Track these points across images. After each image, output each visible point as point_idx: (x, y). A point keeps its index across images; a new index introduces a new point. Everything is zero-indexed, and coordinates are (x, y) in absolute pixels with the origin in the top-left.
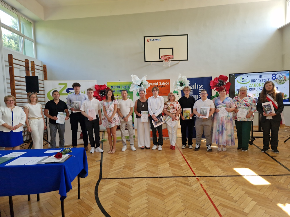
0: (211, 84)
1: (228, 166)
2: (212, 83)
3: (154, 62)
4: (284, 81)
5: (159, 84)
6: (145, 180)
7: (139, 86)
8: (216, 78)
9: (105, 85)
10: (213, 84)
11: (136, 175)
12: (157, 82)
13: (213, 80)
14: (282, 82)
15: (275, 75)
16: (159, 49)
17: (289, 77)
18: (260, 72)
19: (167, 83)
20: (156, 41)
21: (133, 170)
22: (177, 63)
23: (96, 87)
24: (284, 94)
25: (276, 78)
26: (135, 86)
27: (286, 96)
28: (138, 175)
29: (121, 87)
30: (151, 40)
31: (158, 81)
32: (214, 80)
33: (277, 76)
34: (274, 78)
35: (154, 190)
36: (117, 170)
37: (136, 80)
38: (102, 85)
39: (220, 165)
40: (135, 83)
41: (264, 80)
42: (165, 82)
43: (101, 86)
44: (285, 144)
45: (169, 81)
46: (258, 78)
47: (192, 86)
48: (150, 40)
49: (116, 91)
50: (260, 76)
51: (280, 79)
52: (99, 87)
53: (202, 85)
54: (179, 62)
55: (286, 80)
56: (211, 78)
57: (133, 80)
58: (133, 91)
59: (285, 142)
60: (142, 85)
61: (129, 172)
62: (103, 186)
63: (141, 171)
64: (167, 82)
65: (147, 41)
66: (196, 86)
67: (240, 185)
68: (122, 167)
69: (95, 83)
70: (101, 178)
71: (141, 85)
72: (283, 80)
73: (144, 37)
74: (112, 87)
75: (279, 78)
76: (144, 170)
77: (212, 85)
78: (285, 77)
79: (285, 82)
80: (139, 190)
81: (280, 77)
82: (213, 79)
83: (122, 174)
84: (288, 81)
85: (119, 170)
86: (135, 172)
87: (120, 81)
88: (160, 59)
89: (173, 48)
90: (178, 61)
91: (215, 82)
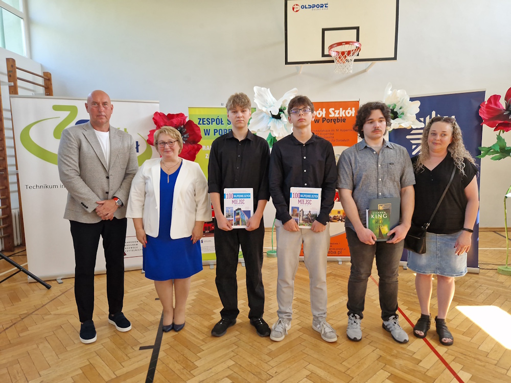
0: (483, 113)
2: (485, 111)
3: (309, 65)
5: (328, 113)
7: (274, 116)
8: (496, 98)
9: (181, 115)
10: (488, 113)
12: (324, 109)
13: (486, 103)
16: (324, 30)
19: (351, 112)
23: (157, 118)
26: (263, 118)
29: (225, 122)
30: (303, 7)
31: (327, 105)
32: (489, 100)
37: (265, 101)
38: (175, 113)
40: (264, 109)
42: (345, 109)
43: (170, 116)
45: (356, 104)
47: (422, 119)
48: (299, 8)
49: (212, 132)
52: (166, 120)
57: (257, 102)
58: (259, 130)
60: (282, 115)
65: (293, 9)
71: (279, 114)
74: (202, 120)
77: (485, 115)
88: (323, 55)
89: (357, 29)
91: (493, 106)
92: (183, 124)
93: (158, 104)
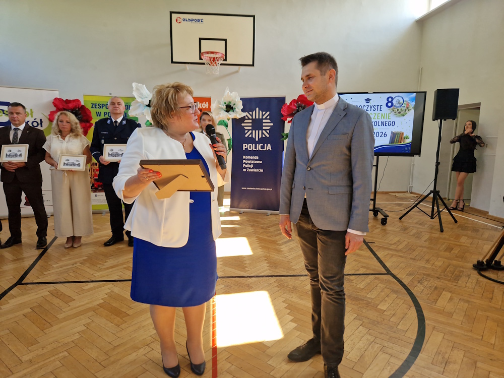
0: (284, 111)
1: (284, 259)
2: (286, 110)
3: (190, 65)
4: (405, 110)
6: (110, 285)
7: (147, 106)
8: (294, 101)
9: (78, 101)
10: (288, 111)
11: (98, 276)
13: (288, 104)
14: (402, 113)
15: (393, 99)
16: (200, 39)
17: (414, 103)
18: (367, 93)
19: (205, 105)
20: (194, 24)
21: (98, 266)
22: (237, 72)
23: (56, 103)
24: (404, 135)
25: (392, 104)
26: (139, 106)
27: (407, 138)
28: (102, 277)
30: (184, 20)
32: (291, 103)
33: (394, 102)
34: (390, 104)
35: (114, 305)
36: (67, 266)
37: (141, 94)
38: (71, 99)
39: (271, 256)
40: (139, 100)
41: (373, 108)
42: (201, 102)
43: (68, 101)
44: (402, 222)
45: (208, 100)
46: (364, 103)
47: (251, 113)
48: (181, 20)
49: (103, 114)
50: (368, 100)
51: (398, 107)
52: (64, 104)
53: (268, 113)
54: (239, 69)
55: (409, 109)
56: (284, 99)
57: (135, 94)
58: (136, 115)
59: (400, 218)
61: (88, 270)
62: (14, 297)
63: (114, 269)
64: (206, 103)
65: (177, 20)
66: (257, 114)
67: (285, 293)
68: (78, 262)
69: (57, 95)
70: (20, 282)
72: (405, 108)
73: (171, 13)
74: (94, 105)
75: (398, 105)
76: (122, 267)
77: (286, 112)
78: (408, 104)
79: (406, 113)
80: (84, 305)
81: (399, 103)
82: (288, 102)
83: (71, 274)
84: (412, 111)
85: (70, 266)
86: (100, 270)
87: (110, 94)
88: (201, 59)
89: (225, 40)
90: (237, 67)
91: (291, 107)
92: (78, 108)
93: (58, 92)
